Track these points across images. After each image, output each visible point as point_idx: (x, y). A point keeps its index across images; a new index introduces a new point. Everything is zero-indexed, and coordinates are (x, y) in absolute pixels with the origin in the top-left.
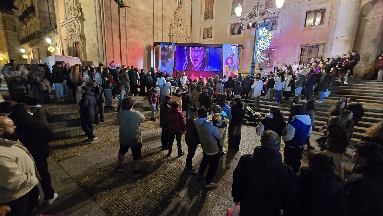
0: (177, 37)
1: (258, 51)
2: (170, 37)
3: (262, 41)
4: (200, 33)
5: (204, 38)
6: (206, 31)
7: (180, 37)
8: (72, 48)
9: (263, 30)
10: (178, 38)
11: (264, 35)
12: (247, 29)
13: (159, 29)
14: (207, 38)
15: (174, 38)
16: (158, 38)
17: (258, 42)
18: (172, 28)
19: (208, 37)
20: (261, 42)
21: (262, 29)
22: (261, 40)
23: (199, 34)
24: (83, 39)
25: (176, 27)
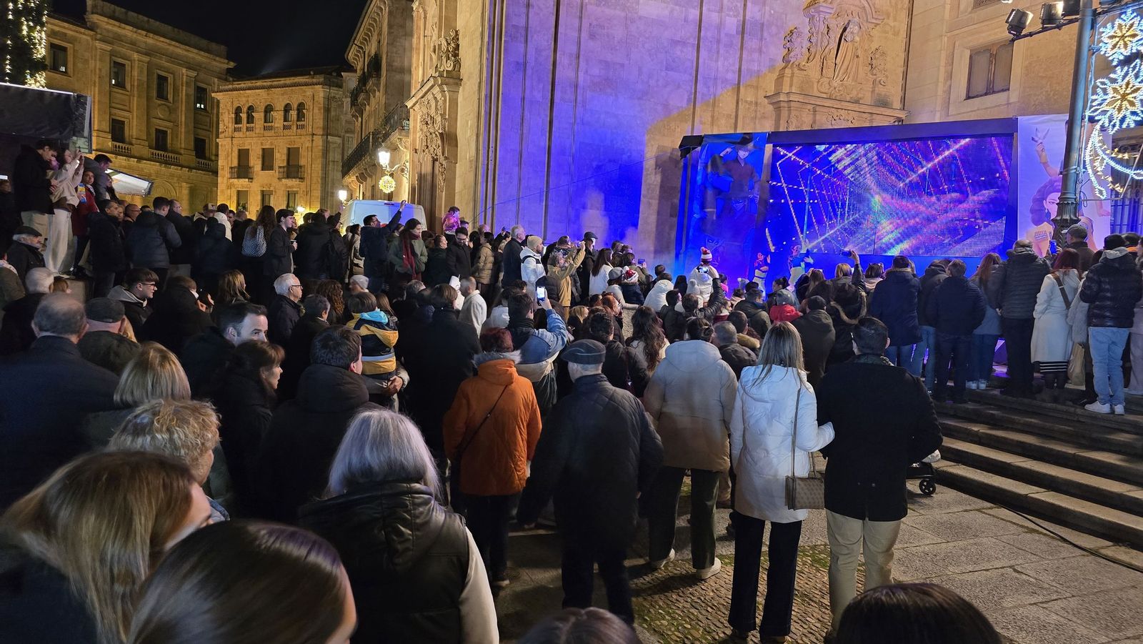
0: (810, 107)
1: (1096, 137)
2: (777, 106)
3: (1114, 81)
4: (950, 76)
5: (968, 97)
6: (983, 61)
7: (828, 103)
8: (429, 178)
9: (1123, 23)
10: (818, 108)
11: (1127, 53)
12: (1044, 30)
13: (725, 81)
14: (986, 94)
15: (793, 113)
16: (713, 117)
17: (1094, 93)
18: (788, 71)
19: (990, 91)
20: (1110, 91)
21: (1118, 21)
22: (1112, 76)
23: (946, 80)
24: (449, 145)
25: (816, 63)
